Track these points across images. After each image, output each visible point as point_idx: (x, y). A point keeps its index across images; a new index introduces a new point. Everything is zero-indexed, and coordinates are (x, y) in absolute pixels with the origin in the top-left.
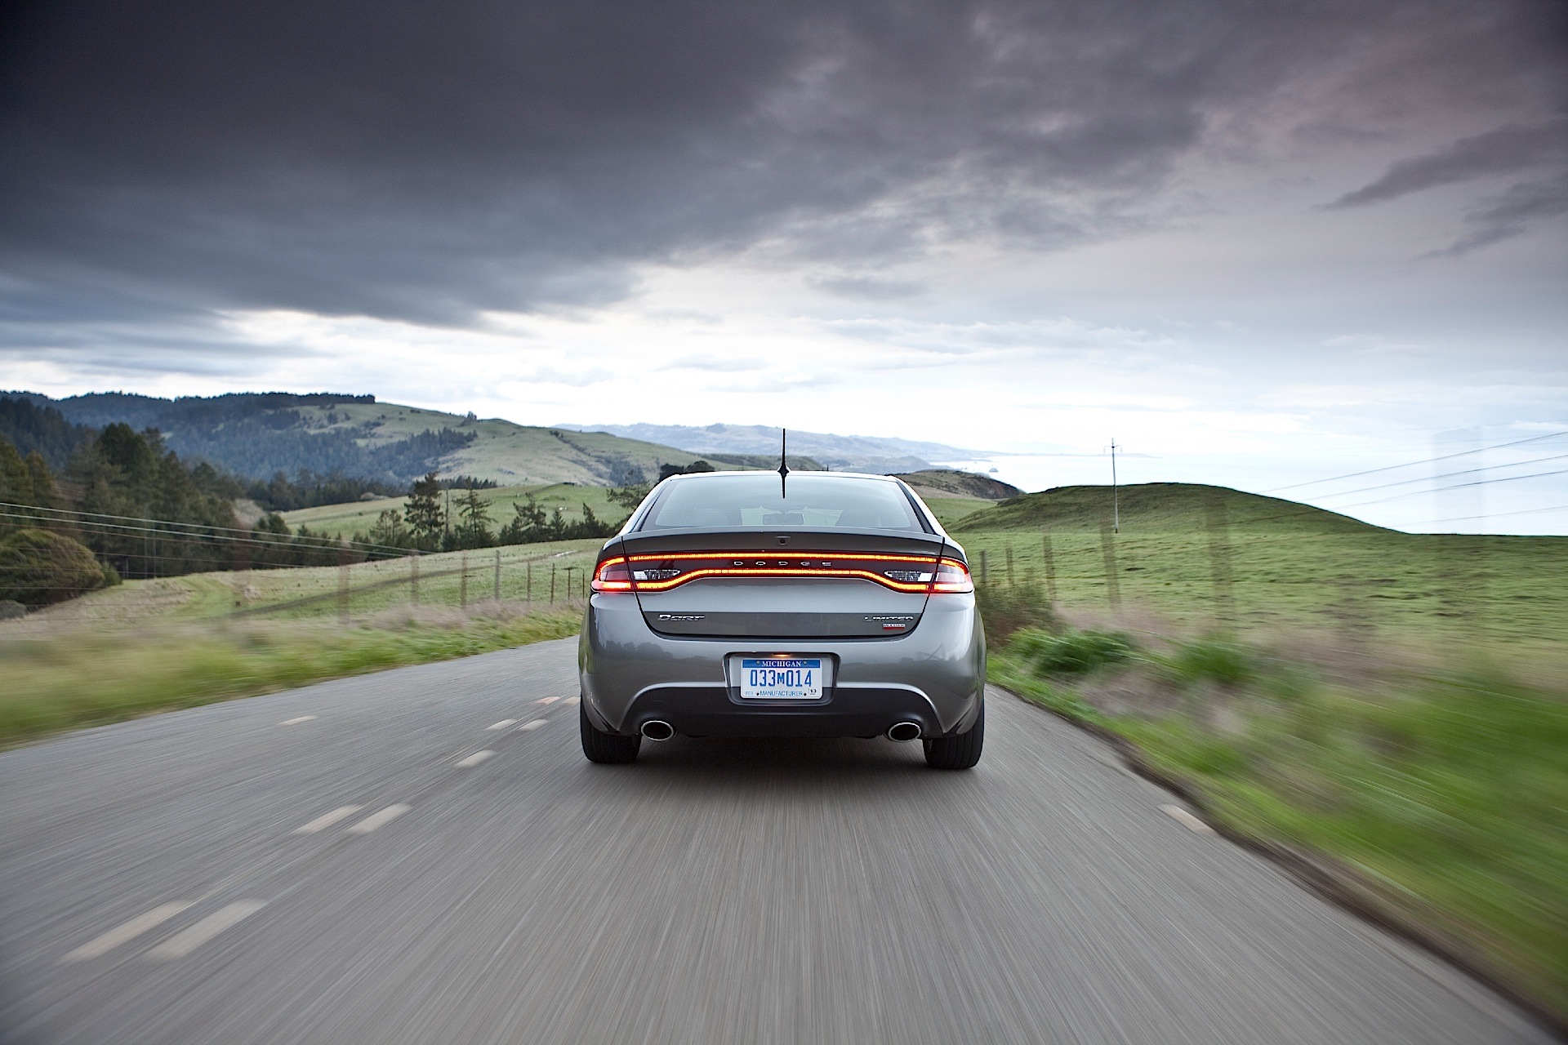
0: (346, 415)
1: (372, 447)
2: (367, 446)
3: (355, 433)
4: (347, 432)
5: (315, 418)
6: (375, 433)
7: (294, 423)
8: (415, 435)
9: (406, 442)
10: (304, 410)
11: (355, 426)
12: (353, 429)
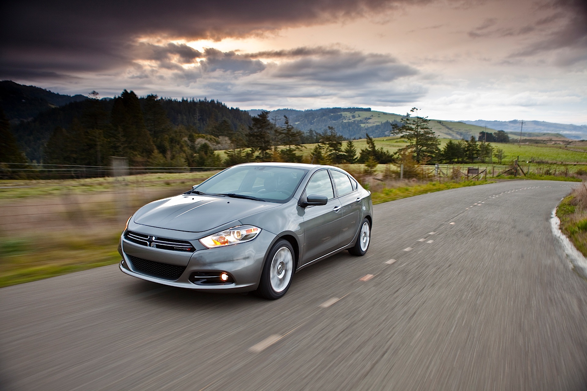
0: (359, 115)
1: (366, 127)
2: (365, 126)
3: (361, 122)
4: (358, 121)
5: (348, 116)
6: (368, 122)
7: (340, 118)
8: (383, 123)
9: (379, 125)
10: (344, 114)
11: (361, 119)
12: (361, 121)
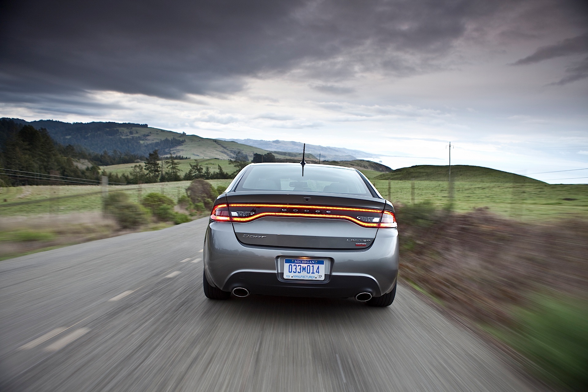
0: (136, 131)
2: (144, 143)
4: (136, 138)
5: (125, 132)
6: (147, 139)
7: (117, 134)
8: (162, 140)
9: (159, 142)
10: (121, 129)
11: (140, 136)
12: (139, 137)
